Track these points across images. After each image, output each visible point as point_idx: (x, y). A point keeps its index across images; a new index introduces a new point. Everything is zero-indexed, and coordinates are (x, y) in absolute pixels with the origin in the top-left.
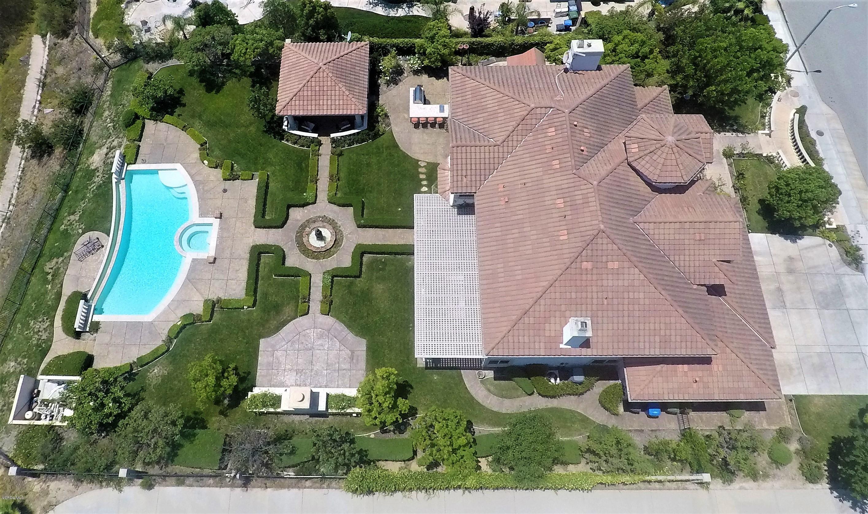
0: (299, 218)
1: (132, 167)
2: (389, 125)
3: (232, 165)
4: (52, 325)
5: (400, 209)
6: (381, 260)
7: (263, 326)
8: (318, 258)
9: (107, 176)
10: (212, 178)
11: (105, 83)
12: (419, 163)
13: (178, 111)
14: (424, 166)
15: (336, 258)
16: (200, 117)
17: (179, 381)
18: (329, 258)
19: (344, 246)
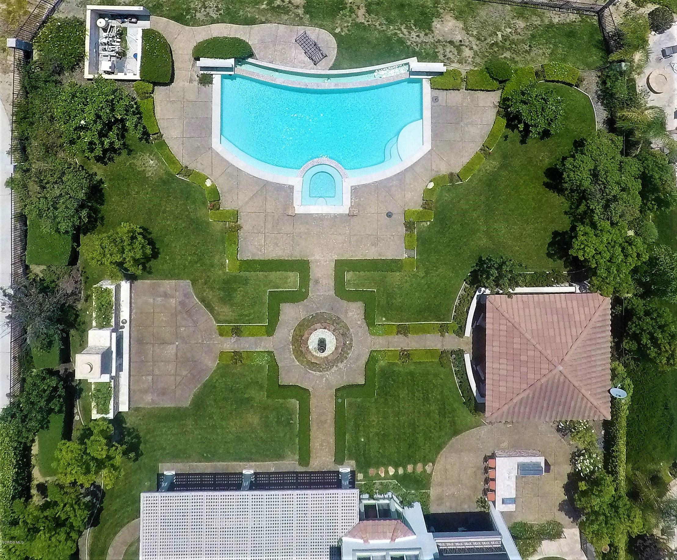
0: (350, 314)
1: (426, 85)
4: (214, 22)
5: (362, 440)
6: (292, 419)
7: (206, 283)
8: (294, 342)
9: (417, 49)
10: (409, 195)
11: (574, 9)
12: (431, 464)
14: (425, 471)
15: (293, 364)
16: (503, 166)
17: (138, 193)
18: (293, 356)
19: (311, 373)
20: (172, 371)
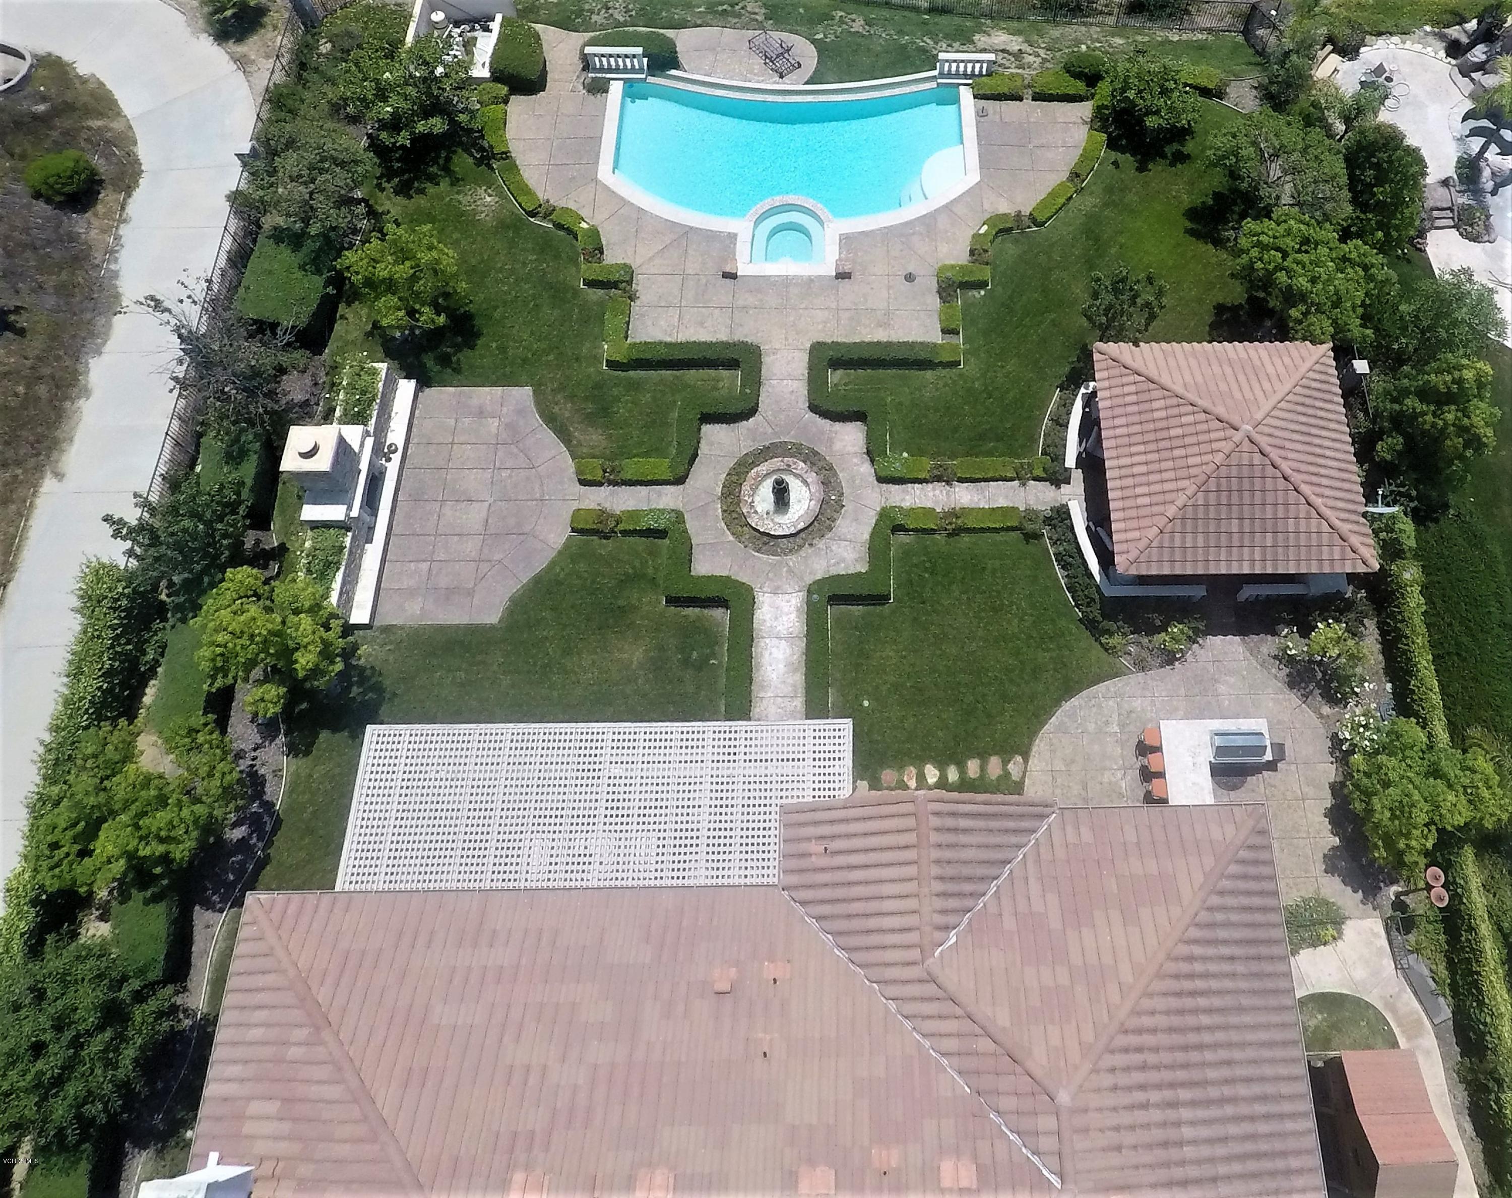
0: (838, 444)
1: (966, 94)
2: (1141, 666)
3: (982, 285)
5: (866, 703)
6: (713, 655)
7: (562, 388)
8: (725, 496)
10: (945, 246)
11: (1205, 30)
12: (1019, 759)
13: (1127, 160)
14: (1007, 774)
16: (1110, 204)
18: (723, 524)
19: (759, 558)
20: (473, 553)
